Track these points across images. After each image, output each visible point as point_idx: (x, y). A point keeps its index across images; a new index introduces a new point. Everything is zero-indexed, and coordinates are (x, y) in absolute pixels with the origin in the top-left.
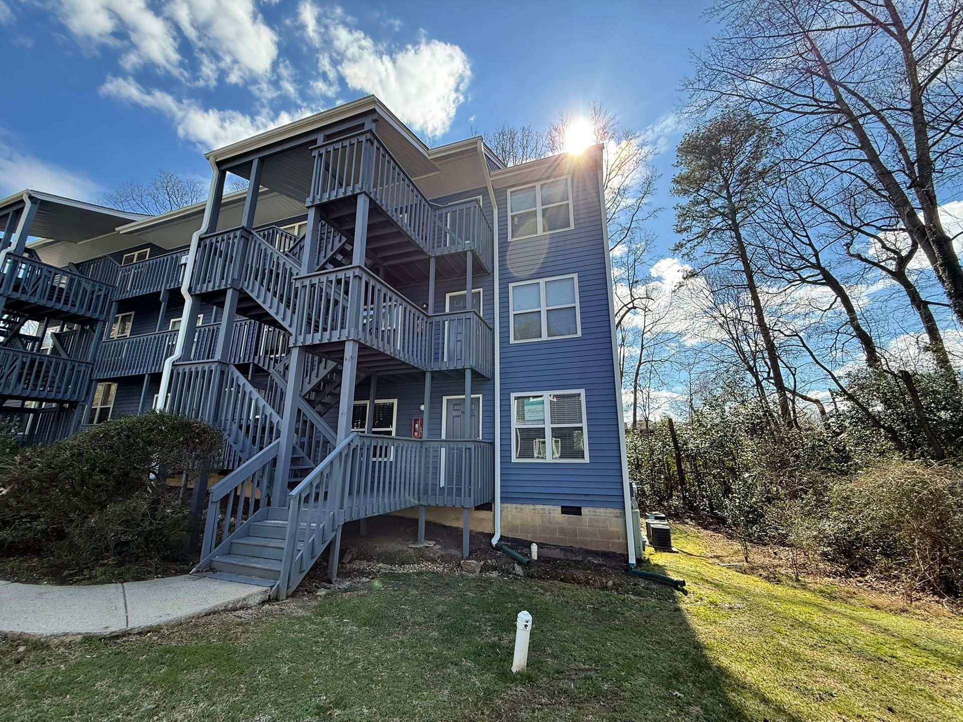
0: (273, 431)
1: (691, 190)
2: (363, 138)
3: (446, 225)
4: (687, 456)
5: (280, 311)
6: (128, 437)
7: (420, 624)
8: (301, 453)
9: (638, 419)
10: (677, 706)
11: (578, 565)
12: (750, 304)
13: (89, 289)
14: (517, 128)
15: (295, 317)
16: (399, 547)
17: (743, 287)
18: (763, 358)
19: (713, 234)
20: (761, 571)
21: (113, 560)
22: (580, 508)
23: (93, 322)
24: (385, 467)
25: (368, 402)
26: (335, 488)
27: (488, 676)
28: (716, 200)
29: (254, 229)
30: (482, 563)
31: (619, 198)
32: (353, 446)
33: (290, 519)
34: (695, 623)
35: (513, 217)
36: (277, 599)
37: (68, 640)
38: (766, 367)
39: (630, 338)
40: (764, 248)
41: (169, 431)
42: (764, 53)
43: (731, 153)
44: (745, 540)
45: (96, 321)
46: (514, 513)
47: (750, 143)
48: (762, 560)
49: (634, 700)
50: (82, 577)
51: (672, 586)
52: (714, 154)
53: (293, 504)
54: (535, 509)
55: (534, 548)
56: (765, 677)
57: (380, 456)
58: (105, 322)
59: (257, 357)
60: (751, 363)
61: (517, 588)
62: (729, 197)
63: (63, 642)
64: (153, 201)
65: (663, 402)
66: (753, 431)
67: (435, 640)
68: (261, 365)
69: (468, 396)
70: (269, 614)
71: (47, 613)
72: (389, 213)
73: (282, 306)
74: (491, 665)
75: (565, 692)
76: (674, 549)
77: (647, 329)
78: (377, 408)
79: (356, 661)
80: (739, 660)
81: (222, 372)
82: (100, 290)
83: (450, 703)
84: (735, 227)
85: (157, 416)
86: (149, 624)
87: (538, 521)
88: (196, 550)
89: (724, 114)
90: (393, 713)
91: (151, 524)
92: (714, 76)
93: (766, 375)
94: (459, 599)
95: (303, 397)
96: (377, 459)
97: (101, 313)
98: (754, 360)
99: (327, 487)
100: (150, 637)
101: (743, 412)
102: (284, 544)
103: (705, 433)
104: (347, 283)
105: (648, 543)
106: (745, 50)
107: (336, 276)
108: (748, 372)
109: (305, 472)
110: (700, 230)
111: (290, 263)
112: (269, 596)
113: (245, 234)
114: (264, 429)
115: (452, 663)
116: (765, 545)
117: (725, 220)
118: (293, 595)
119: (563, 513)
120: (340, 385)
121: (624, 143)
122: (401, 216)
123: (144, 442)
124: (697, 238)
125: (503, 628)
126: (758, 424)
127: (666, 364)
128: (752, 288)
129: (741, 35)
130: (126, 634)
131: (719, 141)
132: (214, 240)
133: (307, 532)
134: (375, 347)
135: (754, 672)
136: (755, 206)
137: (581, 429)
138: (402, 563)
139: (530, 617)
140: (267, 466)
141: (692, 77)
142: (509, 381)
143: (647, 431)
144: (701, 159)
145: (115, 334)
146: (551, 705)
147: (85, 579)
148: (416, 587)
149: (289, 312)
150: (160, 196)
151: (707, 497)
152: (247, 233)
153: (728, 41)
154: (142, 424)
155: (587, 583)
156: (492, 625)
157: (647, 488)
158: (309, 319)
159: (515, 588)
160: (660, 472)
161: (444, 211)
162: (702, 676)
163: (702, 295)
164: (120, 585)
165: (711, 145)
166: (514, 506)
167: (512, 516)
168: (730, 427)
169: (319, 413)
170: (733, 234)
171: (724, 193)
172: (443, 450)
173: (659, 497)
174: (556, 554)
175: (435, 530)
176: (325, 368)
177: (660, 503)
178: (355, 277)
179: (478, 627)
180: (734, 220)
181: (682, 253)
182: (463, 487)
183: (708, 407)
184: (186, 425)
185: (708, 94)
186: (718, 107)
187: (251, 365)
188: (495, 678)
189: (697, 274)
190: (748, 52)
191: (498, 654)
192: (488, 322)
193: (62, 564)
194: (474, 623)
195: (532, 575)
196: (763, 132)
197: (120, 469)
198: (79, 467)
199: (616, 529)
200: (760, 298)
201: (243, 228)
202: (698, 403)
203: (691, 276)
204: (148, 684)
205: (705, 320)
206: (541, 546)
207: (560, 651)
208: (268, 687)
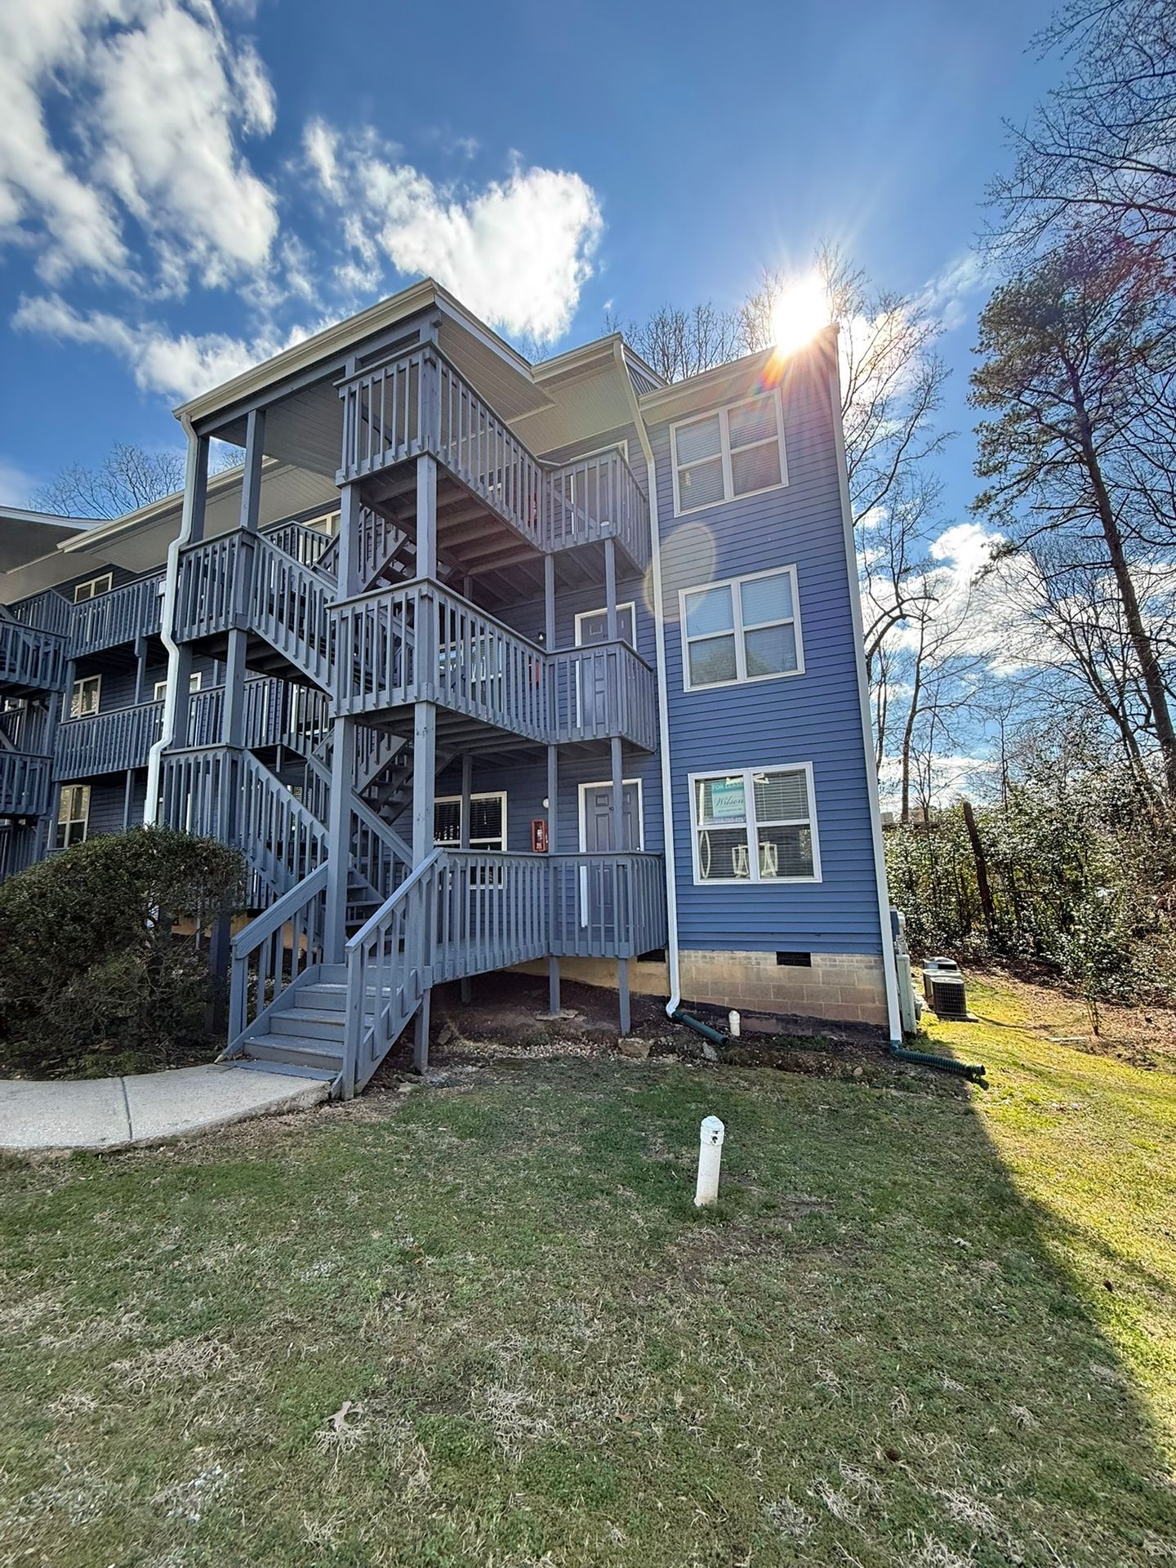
0: (317, 850)
1: (1007, 394)
2: (418, 358)
3: (568, 497)
4: (997, 865)
5: (311, 660)
6: (107, 867)
7: (553, 1135)
8: (363, 882)
9: (911, 805)
10: (959, 1259)
11: (805, 1044)
12: (1116, 596)
13: (31, 643)
14: (689, 311)
15: (335, 668)
16: (521, 1019)
17: (1103, 565)
18: (1139, 691)
19: (1047, 472)
20: (1120, 1049)
21: (107, 1045)
22: (808, 955)
23: (41, 694)
24: (491, 898)
25: (459, 798)
26: (416, 934)
27: (657, 1212)
28: (1054, 409)
29: (260, 531)
30: (651, 1042)
31: (873, 421)
32: (437, 871)
33: (349, 982)
34: (997, 1133)
35: (681, 474)
36: (341, 1098)
37: (53, 1156)
38: (1143, 706)
39: (895, 669)
40: (1144, 491)
41: (164, 855)
42: (1152, 110)
43: (1084, 318)
44: (1095, 1000)
45: (47, 692)
46: (701, 964)
47: (1122, 292)
48: (1124, 1031)
49: (889, 1250)
50: (66, 1069)
51: (961, 1075)
52: (1050, 322)
53: (351, 958)
54: (734, 959)
55: (735, 1018)
56: (1112, 1218)
57: (483, 882)
58: (60, 694)
59: (286, 736)
60: (1115, 701)
61: (707, 1080)
62: (1079, 401)
63: (47, 1159)
64: (110, 495)
65: (955, 775)
66: (1116, 816)
67: (577, 1158)
68: (293, 747)
69: (617, 781)
70: (329, 1120)
71: (23, 1119)
72: (471, 485)
73: (314, 653)
74: (661, 1195)
75: (778, 1236)
76: (970, 1016)
77: (926, 652)
78: (476, 809)
79: (457, 1188)
80: (1071, 1190)
81: (234, 763)
82: (47, 644)
83: (597, 1250)
84: (1089, 458)
85: (144, 835)
86: (161, 1135)
87: (739, 974)
88: (221, 1028)
89: (1072, 242)
90: (511, 1263)
91: (152, 992)
92: (1052, 168)
93: (1141, 721)
94: (614, 1097)
95: (360, 795)
96: (478, 887)
97: (53, 680)
98: (1121, 694)
99: (402, 932)
100: (164, 1153)
101: (1098, 786)
102: (344, 1019)
103: (1028, 826)
104: (410, 607)
105: (925, 1006)
106: (1113, 107)
107: (393, 598)
108: (1108, 717)
109: (370, 910)
110: (1024, 467)
111: (319, 583)
112: (330, 1094)
113: (247, 540)
114: (303, 846)
115: (602, 1191)
116: (1130, 1007)
117: (1069, 446)
118: (365, 1092)
119: (780, 962)
120: (412, 775)
121: (881, 318)
122: (491, 488)
123: (131, 874)
124: (1018, 482)
125: (682, 1141)
126: (1124, 806)
127: (962, 710)
128: (1119, 566)
129: (1105, 77)
130: (131, 1148)
131: (1059, 296)
132: (201, 553)
133: (377, 1001)
134: (462, 711)
135: (1093, 1210)
136: (1127, 413)
137: (807, 827)
138: (527, 1044)
139: (721, 1126)
140: (313, 902)
141: (1009, 177)
142: (685, 754)
143: (926, 826)
144: (1025, 334)
145: (77, 711)
146: (754, 1255)
147: (70, 1072)
148: (548, 1080)
149: (325, 662)
150: (119, 487)
151: (1032, 930)
152: (249, 538)
153: (1081, 94)
154: (124, 846)
155: (821, 1071)
156: (665, 1135)
157: (925, 918)
158: (357, 671)
159: (703, 1079)
160: (948, 891)
161: (563, 473)
162: (1004, 1216)
163: (1026, 585)
164: (118, 1079)
165: (1045, 305)
166: (700, 953)
167: (698, 969)
168: (1073, 814)
169: (384, 819)
170: (1086, 470)
171: (1069, 395)
172: (583, 870)
173: (946, 932)
174: (771, 1027)
175: (576, 993)
176: (389, 748)
177: (948, 943)
178: (422, 597)
179: (643, 1139)
180: (1087, 444)
181: (990, 512)
182: (616, 926)
183: (1034, 780)
184: (188, 846)
185: (1040, 206)
186: (1059, 229)
187: (279, 748)
188: (668, 1214)
189: (1017, 549)
190: (1121, 112)
191: (672, 1178)
192: (645, 658)
193: (38, 1050)
194: (636, 1133)
195: (731, 1061)
196: (1148, 269)
197: (99, 914)
198: (43, 915)
199: (871, 987)
200: (1134, 584)
201: (242, 530)
202: (1016, 774)
203: (1005, 554)
204: (164, 1217)
205: (1029, 630)
206: (745, 1014)
207: (772, 1176)
208: (330, 1224)
